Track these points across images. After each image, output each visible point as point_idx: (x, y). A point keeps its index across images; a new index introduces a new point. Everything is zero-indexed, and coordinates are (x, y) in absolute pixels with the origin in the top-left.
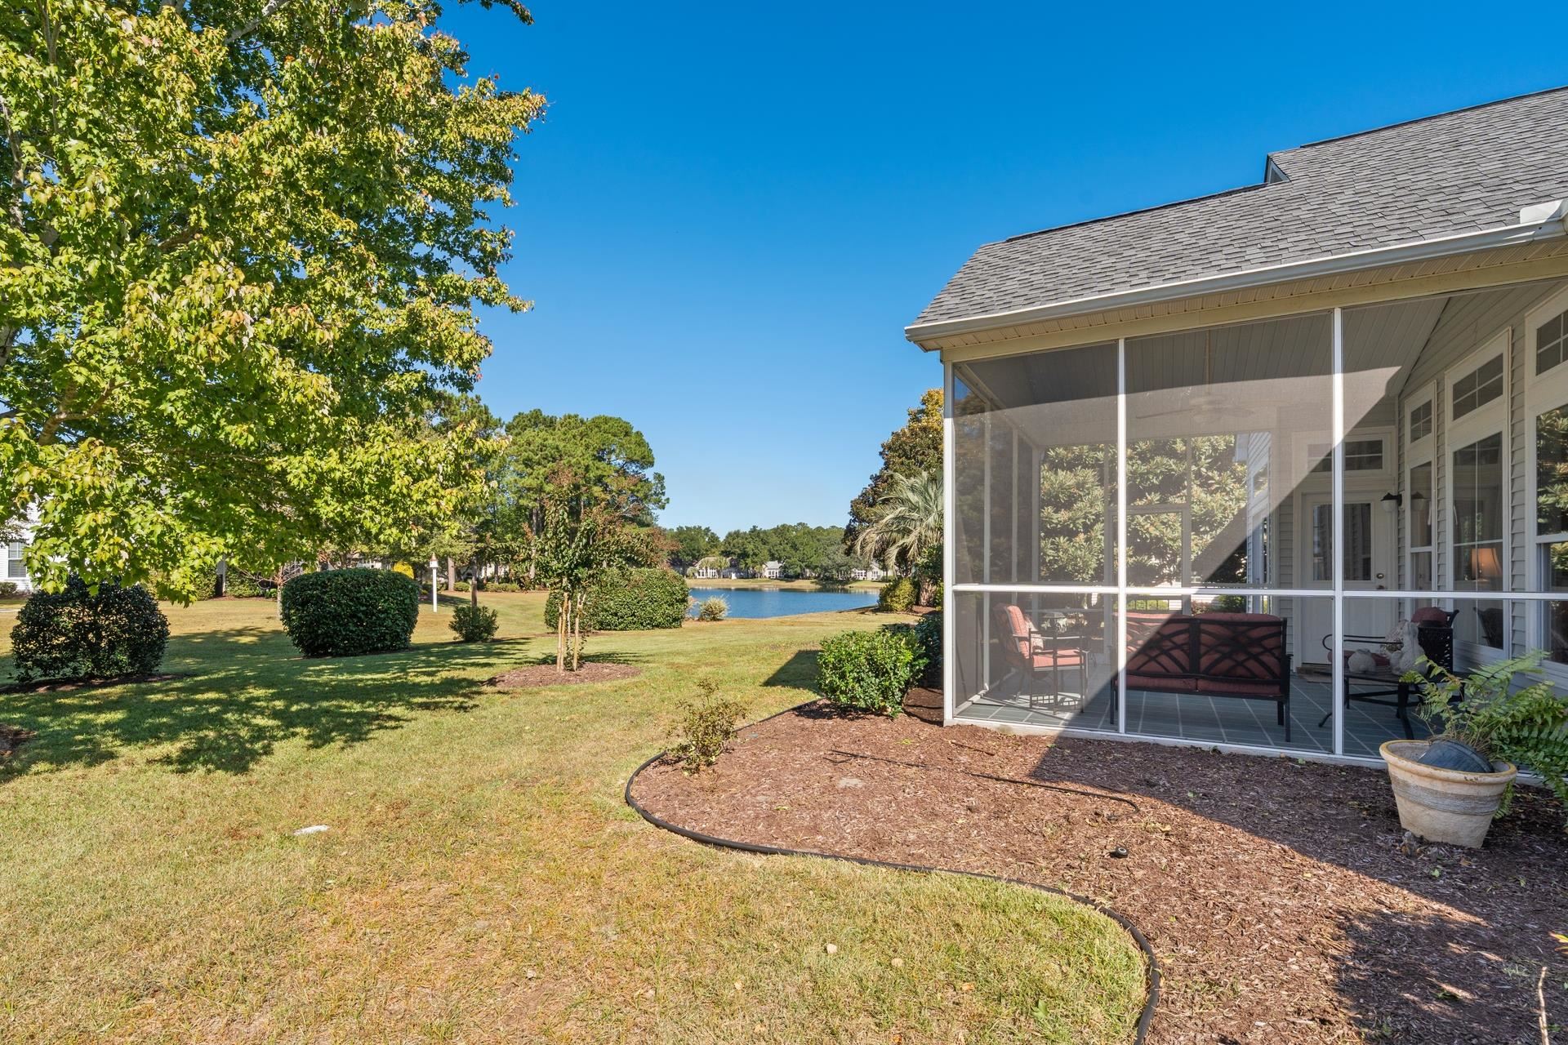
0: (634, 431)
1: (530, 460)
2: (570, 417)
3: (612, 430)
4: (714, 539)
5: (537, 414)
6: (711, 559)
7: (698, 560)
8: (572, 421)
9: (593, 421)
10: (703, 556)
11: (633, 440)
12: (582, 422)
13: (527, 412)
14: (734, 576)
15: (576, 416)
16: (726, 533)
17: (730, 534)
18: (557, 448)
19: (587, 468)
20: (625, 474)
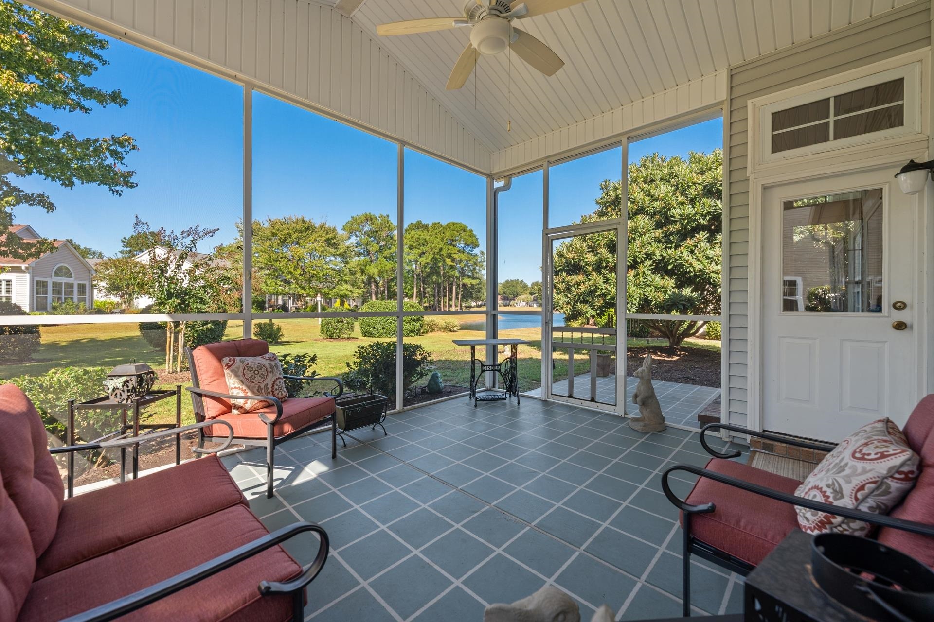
0: (468, 229)
1: (412, 246)
2: (435, 223)
3: (456, 229)
4: (525, 286)
5: (419, 222)
6: (523, 297)
7: (517, 297)
8: (437, 225)
9: (447, 225)
10: (520, 295)
11: (467, 234)
12: (441, 226)
13: (415, 222)
14: (535, 305)
15: (439, 223)
16: (531, 283)
17: (533, 283)
18: (425, 239)
19: (441, 249)
20: (463, 252)
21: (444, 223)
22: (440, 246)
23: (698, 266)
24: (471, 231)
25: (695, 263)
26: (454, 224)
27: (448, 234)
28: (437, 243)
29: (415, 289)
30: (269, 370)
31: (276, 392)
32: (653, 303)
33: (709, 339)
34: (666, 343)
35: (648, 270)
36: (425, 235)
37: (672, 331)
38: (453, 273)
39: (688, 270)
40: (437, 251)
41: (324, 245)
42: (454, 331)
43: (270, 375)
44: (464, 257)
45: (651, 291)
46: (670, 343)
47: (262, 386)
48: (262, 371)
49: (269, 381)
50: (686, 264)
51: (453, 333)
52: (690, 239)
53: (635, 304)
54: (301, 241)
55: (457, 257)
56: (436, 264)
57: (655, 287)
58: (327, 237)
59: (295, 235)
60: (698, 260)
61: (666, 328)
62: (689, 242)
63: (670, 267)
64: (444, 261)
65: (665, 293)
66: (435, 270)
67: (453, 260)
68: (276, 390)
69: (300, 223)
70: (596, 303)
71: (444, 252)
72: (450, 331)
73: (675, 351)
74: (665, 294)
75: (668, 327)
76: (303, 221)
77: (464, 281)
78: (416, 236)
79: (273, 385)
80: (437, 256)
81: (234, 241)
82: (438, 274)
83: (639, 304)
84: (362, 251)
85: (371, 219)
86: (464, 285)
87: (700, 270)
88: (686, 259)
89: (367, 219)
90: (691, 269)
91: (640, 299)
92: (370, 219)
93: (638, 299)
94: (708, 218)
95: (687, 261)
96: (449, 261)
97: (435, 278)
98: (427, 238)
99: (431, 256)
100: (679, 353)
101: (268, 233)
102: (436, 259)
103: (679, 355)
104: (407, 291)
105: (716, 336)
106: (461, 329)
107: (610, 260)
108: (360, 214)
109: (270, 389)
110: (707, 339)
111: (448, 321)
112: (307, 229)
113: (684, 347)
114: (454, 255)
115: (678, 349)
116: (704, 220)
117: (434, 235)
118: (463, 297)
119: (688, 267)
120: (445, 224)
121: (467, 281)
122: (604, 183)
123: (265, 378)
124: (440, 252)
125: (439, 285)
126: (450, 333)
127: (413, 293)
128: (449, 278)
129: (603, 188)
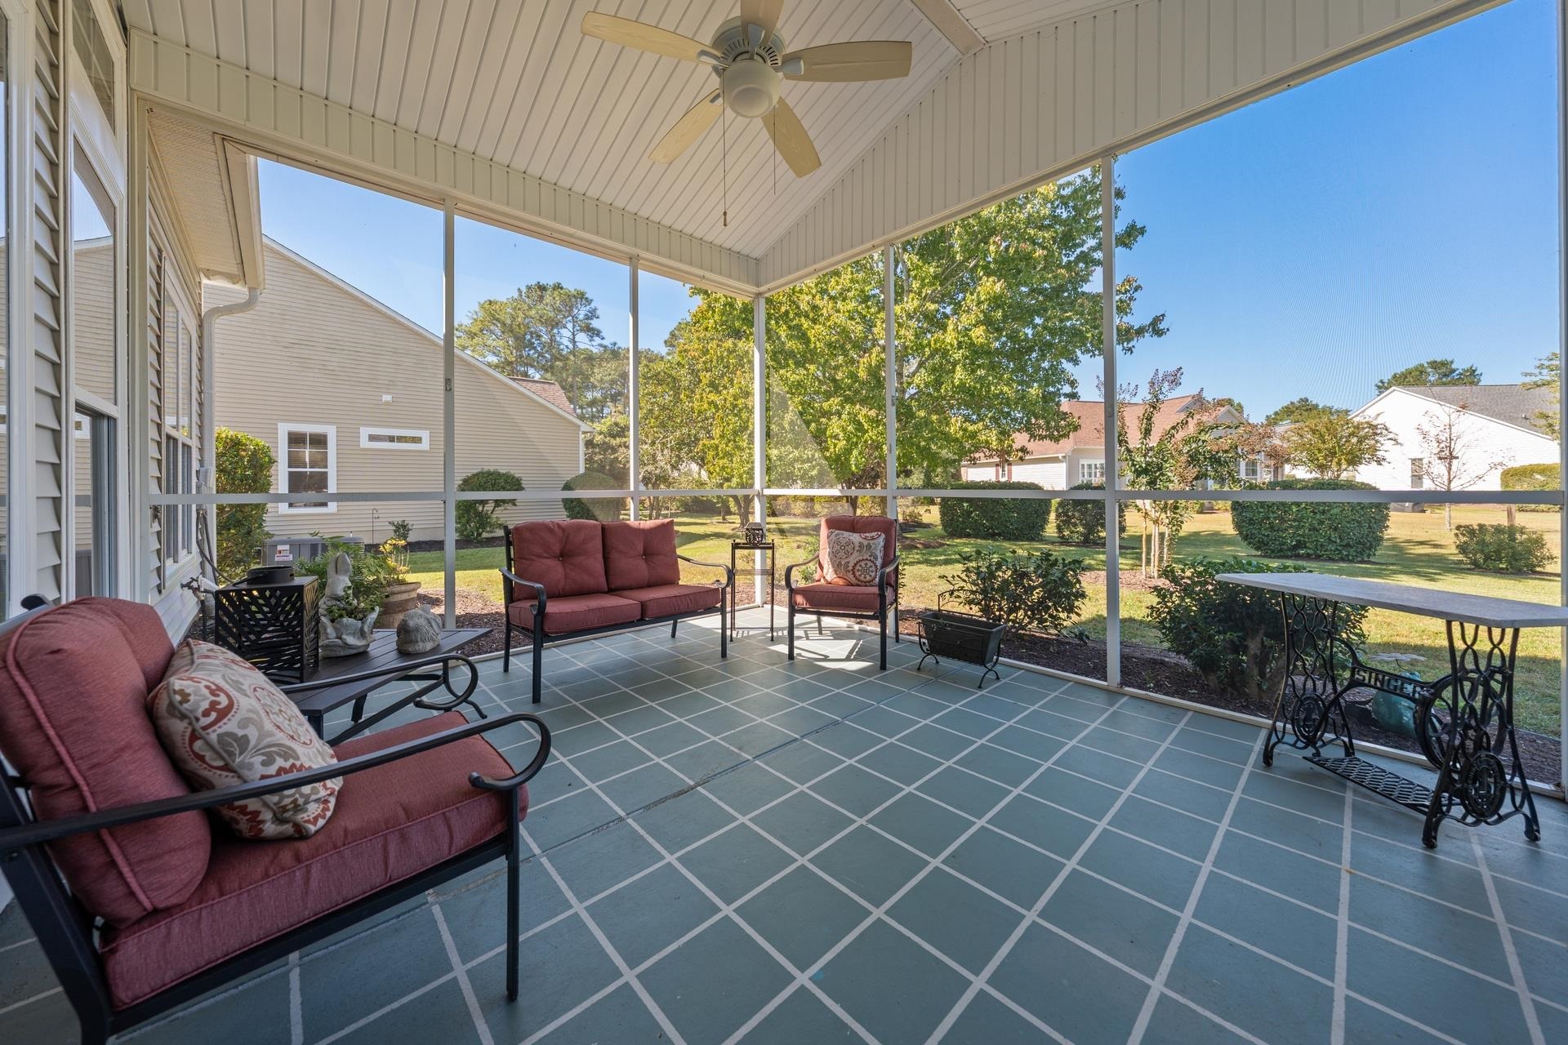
30: (857, 548)
31: (858, 574)
43: (856, 554)
47: (843, 563)
48: (849, 548)
49: (852, 560)
68: (858, 571)
79: (855, 565)
109: (850, 568)
123: (849, 555)
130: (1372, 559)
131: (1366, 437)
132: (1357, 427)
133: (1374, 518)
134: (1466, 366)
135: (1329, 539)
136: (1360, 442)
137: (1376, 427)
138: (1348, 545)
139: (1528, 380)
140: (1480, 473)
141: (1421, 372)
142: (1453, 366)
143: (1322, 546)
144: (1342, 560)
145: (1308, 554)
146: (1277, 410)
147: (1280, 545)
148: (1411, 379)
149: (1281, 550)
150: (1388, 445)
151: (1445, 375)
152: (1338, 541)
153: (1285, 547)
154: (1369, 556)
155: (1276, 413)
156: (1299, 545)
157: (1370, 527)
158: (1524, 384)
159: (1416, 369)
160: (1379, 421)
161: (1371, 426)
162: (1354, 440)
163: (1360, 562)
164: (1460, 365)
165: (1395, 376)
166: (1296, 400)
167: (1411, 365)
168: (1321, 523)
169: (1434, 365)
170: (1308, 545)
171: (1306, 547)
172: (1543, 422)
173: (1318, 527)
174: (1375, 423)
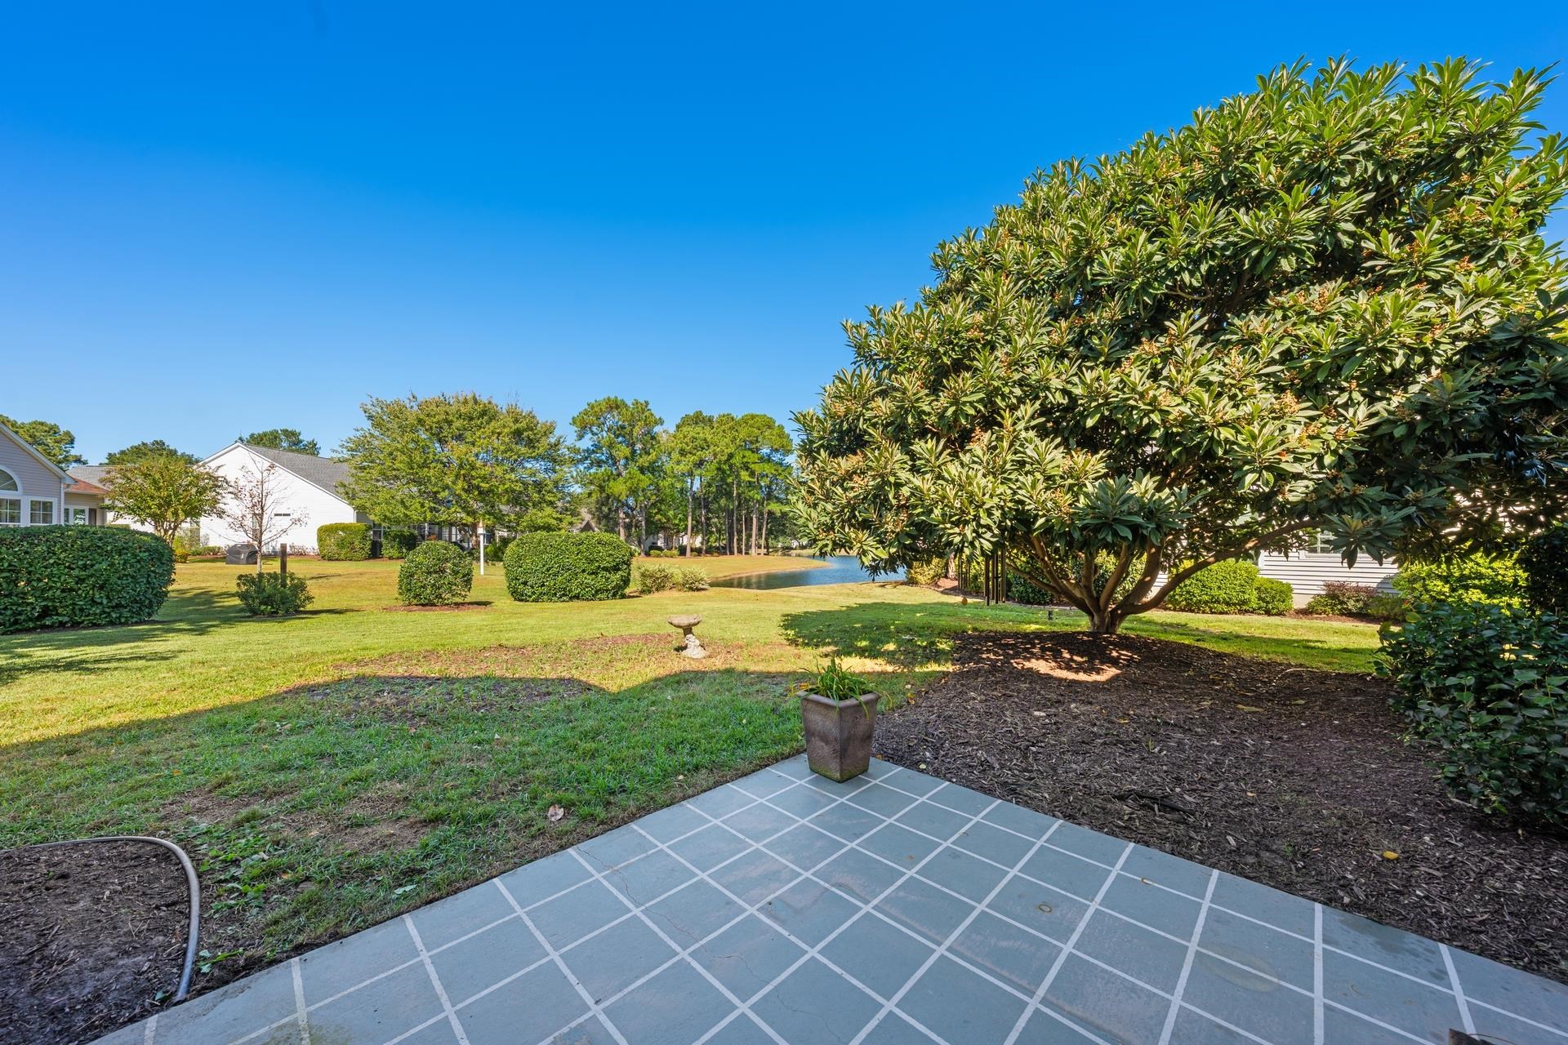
0: (776, 425)
1: (684, 450)
2: (724, 416)
3: (757, 425)
5: (699, 414)
8: (726, 418)
9: (743, 418)
11: (775, 433)
12: (733, 419)
15: (730, 415)
18: (706, 440)
19: (731, 456)
20: (769, 460)
21: (738, 415)
22: (729, 451)
23: (1177, 409)
24: (781, 427)
25: (1167, 401)
26: (753, 417)
27: (743, 433)
28: (724, 446)
29: (690, 518)
32: (1041, 521)
33: (1175, 610)
34: (1083, 623)
35: (1027, 429)
36: (706, 433)
37: (1098, 599)
38: (751, 494)
39: (1146, 421)
40: (725, 458)
41: (507, 439)
42: (698, 590)
44: (768, 469)
45: (1033, 486)
46: (1094, 625)
50: (1141, 404)
51: (696, 593)
52: (1150, 340)
53: (989, 528)
54: (468, 434)
55: (757, 468)
56: (723, 480)
57: (1048, 478)
58: (514, 427)
59: (457, 424)
60: (1176, 393)
61: (1084, 591)
62: (1150, 348)
63: (1090, 423)
64: (738, 476)
65: (1076, 490)
66: (724, 491)
67: (752, 474)
69: (471, 403)
70: (890, 527)
71: (736, 461)
72: (691, 589)
73: (1106, 647)
74: (1076, 496)
75: (1087, 588)
76: (476, 402)
77: (769, 508)
78: (691, 434)
80: (726, 467)
81: (355, 433)
82: (729, 495)
83: (1002, 529)
84: (603, 458)
85: (617, 407)
86: (770, 513)
87: (1185, 421)
88: (1140, 389)
89: (611, 408)
90: (1156, 418)
91: (1004, 515)
92: (615, 406)
93: (997, 514)
94: (1204, 268)
95: (1142, 395)
96: (745, 476)
97: (723, 502)
98: (709, 438)
99: (713, 467)
100: (1115, 654)
101: (412, 420)
102: (724, 472)
103: (1114, 662)
104: (677, 522)
105: (1188, 604)
106: (712, 585)
107: (927, 409)
108: (600, 398)
110: (1169, 609)
111: (687, 570)
112: (483, 413)
113: (1126, 638)
114: (752, 466)
115: (1111, 643)
116: (1192, 274)
117: (721, 433)
118: (770, 532)
119: (1147, 414)
120: (740, 417)
121: (775, 507)
122: (939, 252)
124: (728, 460)
125: (730, 514)
126: (691, 593)
127: (686, 526)
128: (743, 502)
129: (937, 265)
130: (154, 618)
131: (205, 489)
132: (197, 477)
133: (154, 572)
134: (310, 440)
135: (92, 600)
136: (200, 493)
137: (216, 479)
138: (118, 606)
139: (335, 455)
140: (284, 527)
141: (276, 438)
142: (301, 437)
143: (82, 610)
144: (112, 623)
145: (61, 623)
146: (124, 448)
147: (14, 614)
148: (263, 441)
149: (16, 622)
150: (229, 498)
151: (295, 444)
152: (105, 602)
153: (22, 618)
154: (150, 615)
155: (123, 452)
156: (46, 612)
157: (148, 583)
158: (331, 459)
159: (272, 433)
160: (220, 473)
161: (210, 477)
162: (194, 491)
163: (137, 623)
164: (306, 438)
165: (252, 436)
166: (149, 441)
167: (268, 429)
168: (80, 581)
169: (285, 432)
170: (60, 610)
171: (57, 614)
172: (341, 490)
173: (75, 587)
174: (216, 474)
